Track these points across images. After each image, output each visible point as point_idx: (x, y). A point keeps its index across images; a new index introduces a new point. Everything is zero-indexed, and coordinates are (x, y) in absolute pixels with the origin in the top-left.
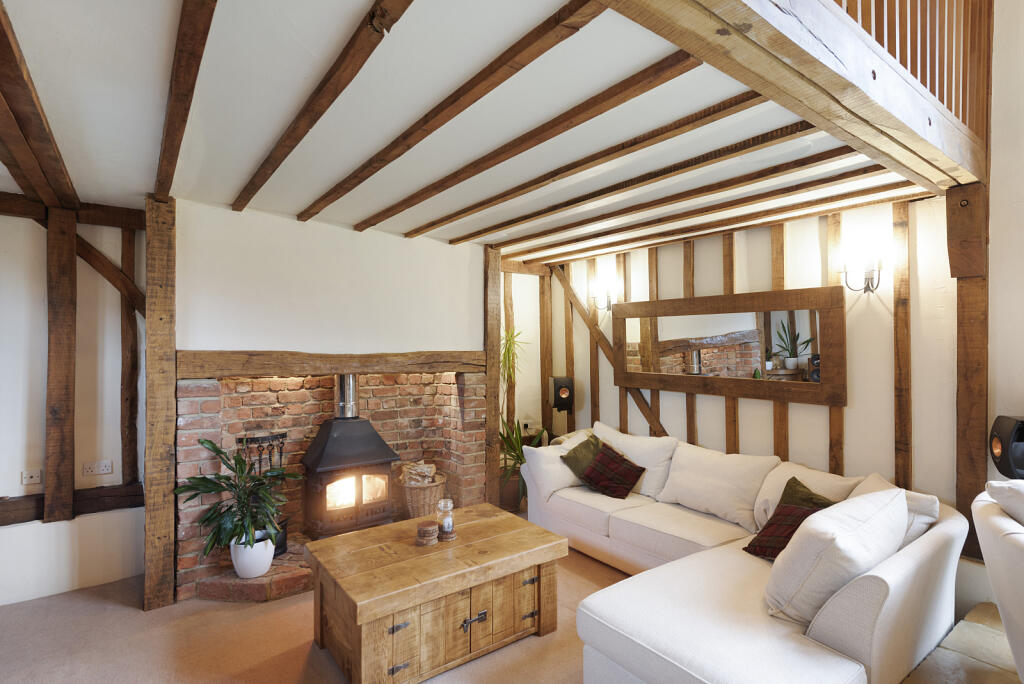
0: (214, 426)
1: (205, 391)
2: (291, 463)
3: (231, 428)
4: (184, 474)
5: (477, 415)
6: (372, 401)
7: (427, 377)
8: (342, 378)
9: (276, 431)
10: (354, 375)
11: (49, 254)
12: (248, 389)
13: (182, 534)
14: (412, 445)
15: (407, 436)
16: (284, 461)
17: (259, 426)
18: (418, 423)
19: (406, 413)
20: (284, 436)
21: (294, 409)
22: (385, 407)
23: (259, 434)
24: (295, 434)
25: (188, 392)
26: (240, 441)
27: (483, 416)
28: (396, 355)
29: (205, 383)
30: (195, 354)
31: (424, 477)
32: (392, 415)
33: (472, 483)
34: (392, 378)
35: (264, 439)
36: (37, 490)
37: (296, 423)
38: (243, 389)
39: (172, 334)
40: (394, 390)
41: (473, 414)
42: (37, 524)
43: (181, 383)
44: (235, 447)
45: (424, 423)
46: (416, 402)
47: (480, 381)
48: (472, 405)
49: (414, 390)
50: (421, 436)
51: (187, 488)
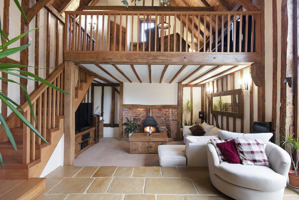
0: (128, 116)
1: (126, 110)
2: (141, 123)
3: (132, 117)
4: (124, 122)
5: (175, 118)
6: (156, 114)
7: (167, 110)
8: (149, 109)
9: (139, 118)
10: (151, 109)
11: (112, 91)
12: (135, 110)
13: (123, 131)
14: (164, 123)
15: (163, 121)
16: (140, 123)
17: (137, 117)
18: (165, 119)
19: (163, 117)
20: (140, 119)
21: (142, 115)
22: (159, 115)
23: (137, 118)
24: (142, 119)
25: (124, 110)
26: (134, 119)
27: (177, 118)
28: (157, 105)
29: (126, 109)
30: (125, 105)
31: (163, 129)
32: (160, 117)
33: (173, 132)
34: (160, 110)
35: (137, 119)
36: (110, 123)
37: (142, 117)
38: (134, 111)
39: (122, 102)
40: (161, 112)
41: (174, 118)
42: (110, 127)
43: (124, 109)
44: (133, 120)
45: (167, 119)
46: (165, 115)
47: (176, 111)
48: (174, 116)
49: (165, 112)
50: (166, 122)
51: (124, 124)
